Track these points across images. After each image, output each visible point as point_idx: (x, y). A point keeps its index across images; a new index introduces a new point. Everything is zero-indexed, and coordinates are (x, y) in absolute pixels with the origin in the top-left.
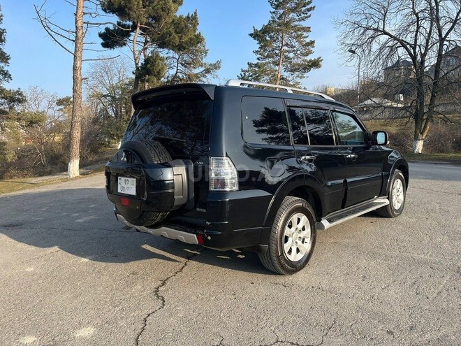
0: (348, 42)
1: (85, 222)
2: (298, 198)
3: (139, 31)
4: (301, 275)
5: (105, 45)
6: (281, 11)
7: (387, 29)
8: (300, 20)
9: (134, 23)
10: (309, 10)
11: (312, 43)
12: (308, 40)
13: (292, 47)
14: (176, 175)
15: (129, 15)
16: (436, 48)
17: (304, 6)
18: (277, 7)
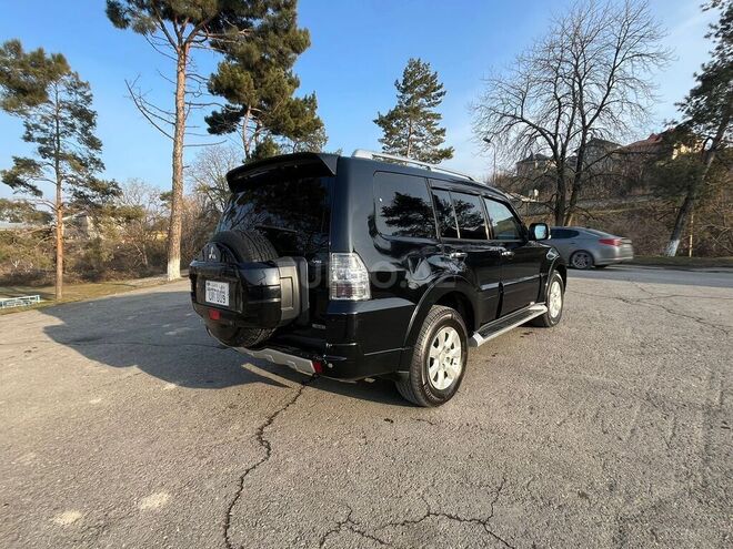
0: (484, 129)
1: (178, 335)
2: (446, 308)
3: (249, 115)
4: (450, 405)
5: (212, 131)
6: (409, 96)
7: (525, 117)
8: (429, 106)
9: (244, 105)
10: (439, 95)
11: (442, 131)
12: (438, 128)
13: (421, 135)
14: (283, 278)
15: (238, 96)
16: (579, 137)
17: (434, 90)
18: (404, 91)
